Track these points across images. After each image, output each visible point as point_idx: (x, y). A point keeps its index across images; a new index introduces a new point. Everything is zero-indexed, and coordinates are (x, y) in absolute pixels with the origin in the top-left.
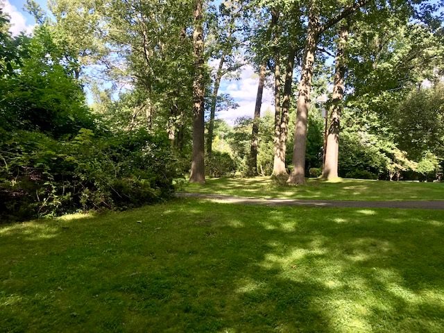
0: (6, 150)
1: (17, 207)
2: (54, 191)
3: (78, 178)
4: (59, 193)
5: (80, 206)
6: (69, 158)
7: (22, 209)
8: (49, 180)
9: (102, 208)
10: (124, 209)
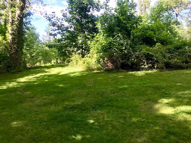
0: (134, 51)
1: (136, 67)
2: (146, 63)
3: (154, 59)
4: (147, 64)
5: (154, 68)
6: (150, 53)
7: (137, 68)
8: (144, 60)
9: (161, 69)
10: (170, 70)
